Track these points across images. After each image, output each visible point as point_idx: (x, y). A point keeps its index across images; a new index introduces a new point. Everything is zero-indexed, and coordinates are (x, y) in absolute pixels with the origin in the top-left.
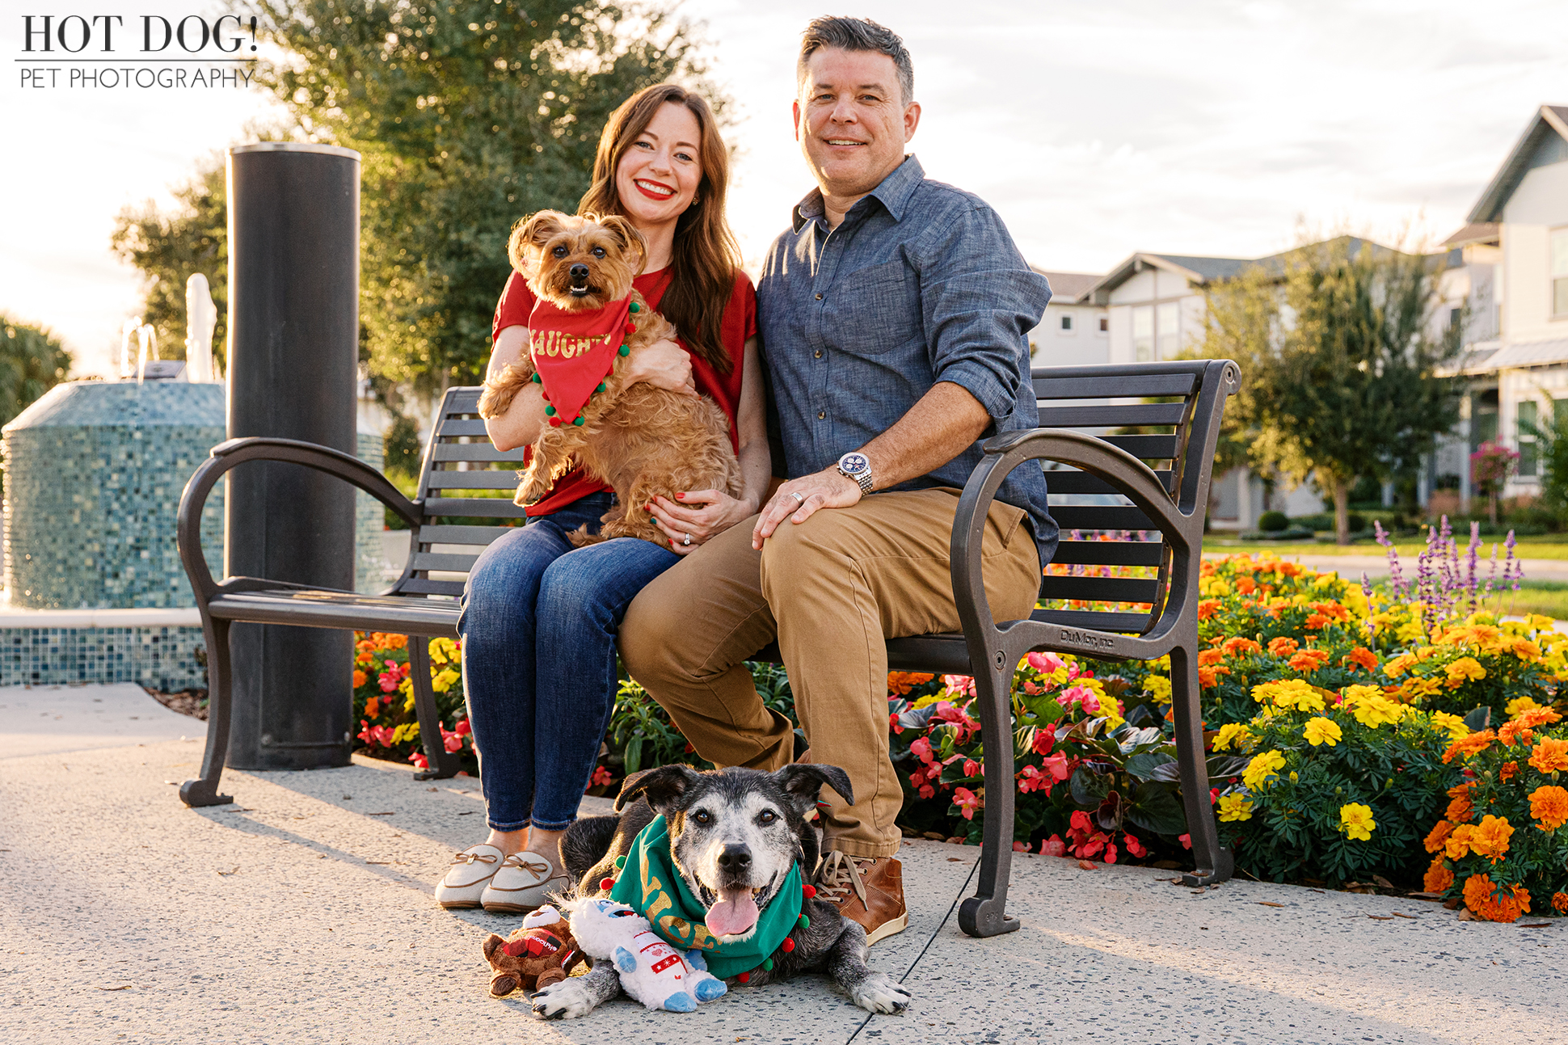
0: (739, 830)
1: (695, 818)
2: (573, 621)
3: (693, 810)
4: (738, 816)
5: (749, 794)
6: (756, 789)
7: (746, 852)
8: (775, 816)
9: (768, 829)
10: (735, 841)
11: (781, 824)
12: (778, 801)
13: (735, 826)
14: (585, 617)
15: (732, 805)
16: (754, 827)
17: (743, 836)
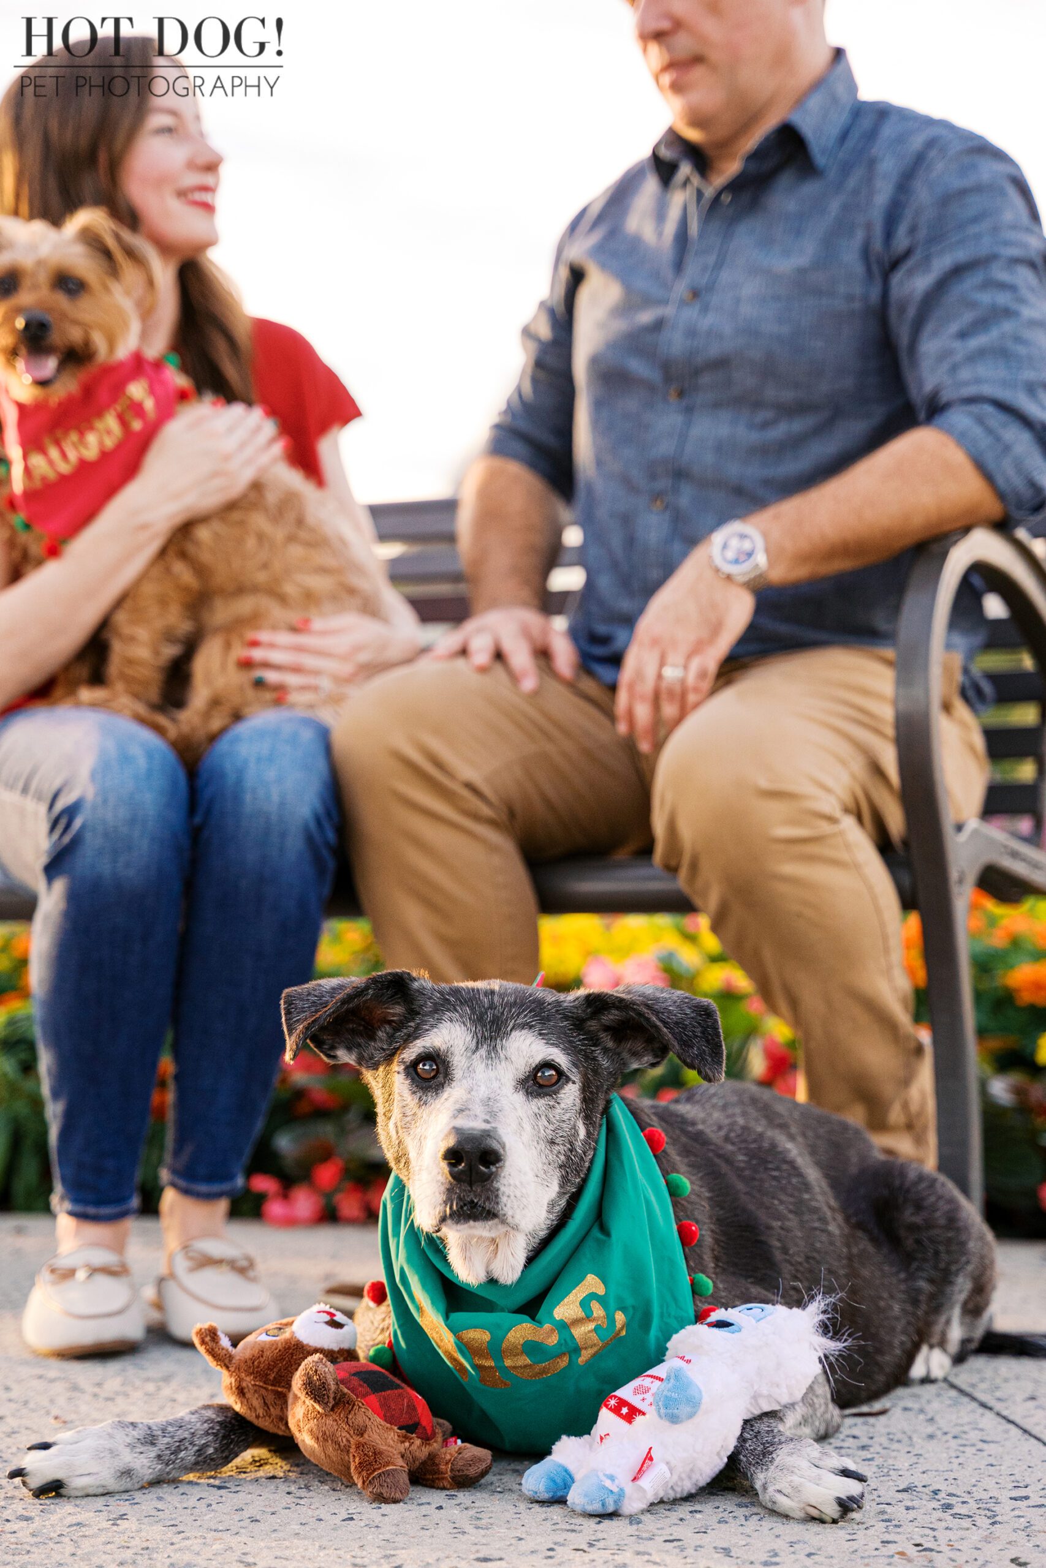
0: (488, 1102)
1: (412, 1069)
2: (295, 844)
3: (410, 1053)
4: (492, 1074)
5: (516, 1034)
6: (528, 1026)
7: (495, 1145)
8: (561, 1076)
9: (542, 1102)
10: (475, 1124)
11: (571, 1094)
12: (570, 1049)
13: (482, 1092)
14: (309, 839)
15: (483, 1052)
16: (520, 1097)
17: (493, 1114)
